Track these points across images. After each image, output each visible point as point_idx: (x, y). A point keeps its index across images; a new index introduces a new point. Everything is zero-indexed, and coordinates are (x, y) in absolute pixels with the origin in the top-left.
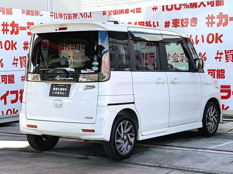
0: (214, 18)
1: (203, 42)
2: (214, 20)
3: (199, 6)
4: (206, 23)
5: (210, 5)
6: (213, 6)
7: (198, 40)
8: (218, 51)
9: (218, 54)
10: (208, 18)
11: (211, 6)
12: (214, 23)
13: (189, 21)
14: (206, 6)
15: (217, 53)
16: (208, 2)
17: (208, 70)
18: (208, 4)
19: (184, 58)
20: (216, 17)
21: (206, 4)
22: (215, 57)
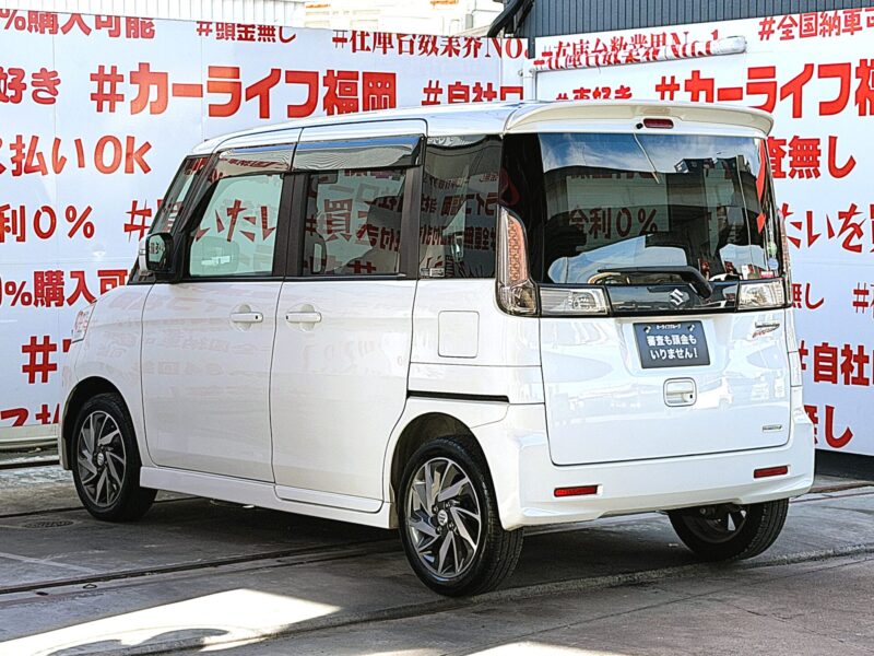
0: (121, 79)
1: (81, 165)
2: (120, 88)
3: (66, 30)
4: (93, 97)
5: (105, 31)
6: (115, 34)
7: (64, 159)
8: (135, 203)
9: (134, 212)
10: (99, 77)
11: (110, 36)
12: (121, 98)
13: (27, 80)
14: (90, 30)
15: (131, 210)
16: (98, 17)
17: (101, 273)
18: (99, 24)
19: (6, 224)
20: (127, 78)
21: (90, 22)
22: (126, 225)
